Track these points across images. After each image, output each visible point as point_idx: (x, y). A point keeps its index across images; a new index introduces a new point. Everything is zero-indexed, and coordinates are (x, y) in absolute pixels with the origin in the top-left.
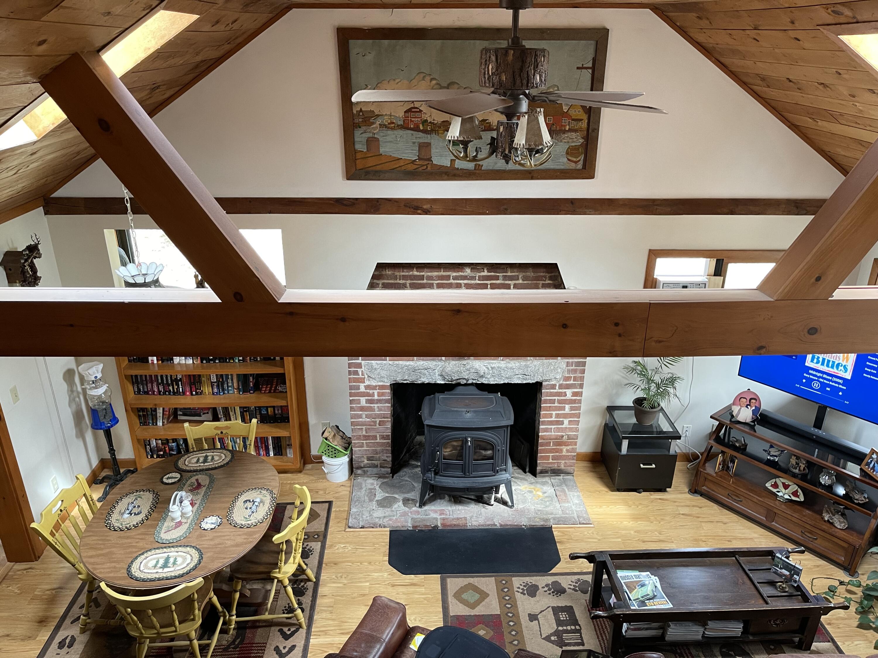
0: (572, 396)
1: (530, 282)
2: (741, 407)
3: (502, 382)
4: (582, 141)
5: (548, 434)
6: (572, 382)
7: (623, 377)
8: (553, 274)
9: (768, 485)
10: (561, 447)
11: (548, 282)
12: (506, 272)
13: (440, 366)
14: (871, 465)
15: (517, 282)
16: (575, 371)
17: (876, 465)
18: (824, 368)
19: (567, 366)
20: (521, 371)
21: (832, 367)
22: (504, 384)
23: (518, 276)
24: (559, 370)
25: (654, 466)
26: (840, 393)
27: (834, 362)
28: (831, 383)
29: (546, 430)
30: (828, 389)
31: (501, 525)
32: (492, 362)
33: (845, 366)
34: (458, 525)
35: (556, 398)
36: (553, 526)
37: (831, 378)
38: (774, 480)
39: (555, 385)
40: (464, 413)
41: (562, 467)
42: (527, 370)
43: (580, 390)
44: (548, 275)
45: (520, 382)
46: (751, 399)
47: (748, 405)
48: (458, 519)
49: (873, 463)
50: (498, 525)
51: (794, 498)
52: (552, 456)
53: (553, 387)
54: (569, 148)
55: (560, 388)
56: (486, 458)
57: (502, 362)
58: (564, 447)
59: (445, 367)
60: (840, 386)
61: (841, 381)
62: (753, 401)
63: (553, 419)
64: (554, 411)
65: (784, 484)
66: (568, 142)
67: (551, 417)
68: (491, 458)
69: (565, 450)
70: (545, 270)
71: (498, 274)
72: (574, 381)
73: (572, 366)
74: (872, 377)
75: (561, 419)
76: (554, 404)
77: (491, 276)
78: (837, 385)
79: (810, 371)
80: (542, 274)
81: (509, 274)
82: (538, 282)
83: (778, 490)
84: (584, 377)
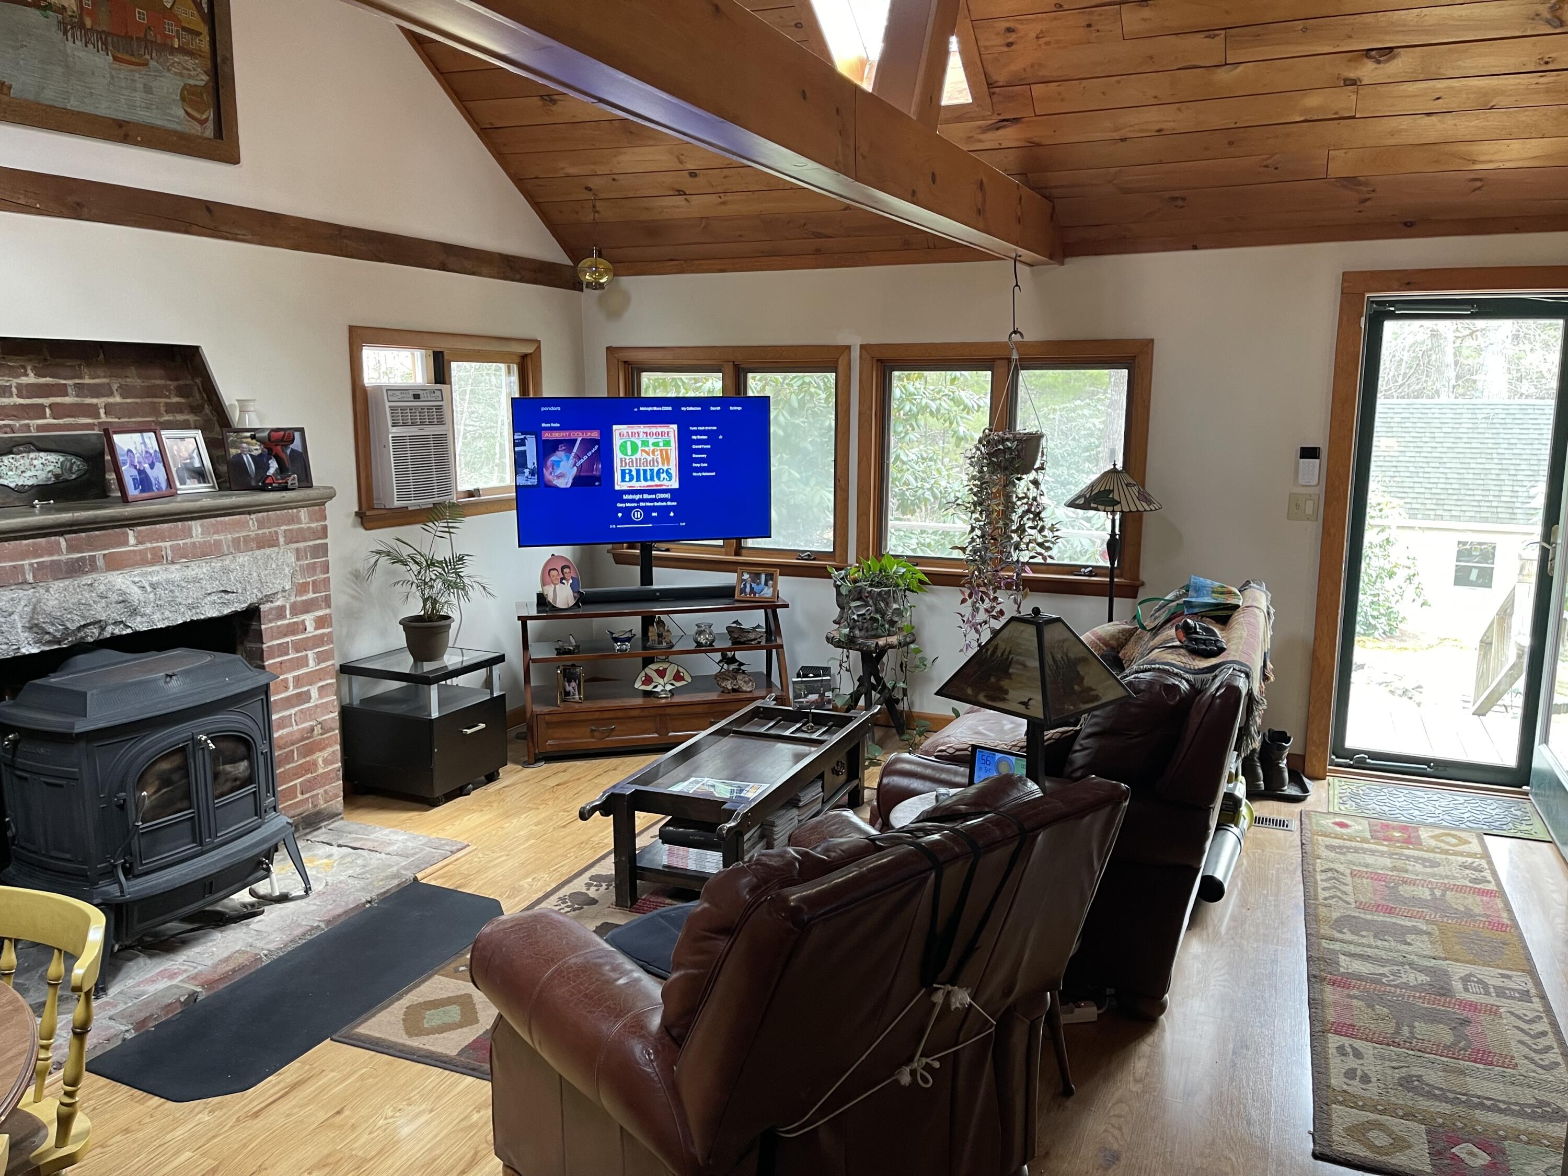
0: (316, 629)
1: (138, 400)
2: (555, 584)
3: (180, 622)
4: (205, 78)
5: (285, 731)
6: (311, 595)
7: (353, 597)
8: (181, 382)
9: (638, 685)
10: (314, 757)
11: (175, 400)
12: (81, 378)
13: (23, 603)
14: (748, 590)
15: (111, 400)
16: (312, 568)
17: (754, 585)
18: (642, 485)
19: (298, 559)
20: (217, 586)
21: (652, 479)
22: (185, 623)
23: (108, 384)
24: (287, 570)
25: (482, 726)
26: (672, 514)
27: (651, 470)
28: (656, 504)
29: (284, 723)
30: (654, 514)
31: (328, 922)
32: (150, 569)
33: (667, 470)
34: (242, 967)
35: (288, 639)
36: (419, 876)
37: (653, 496)
38: (643, 674)
39: (283, 608)
40: (162, 683)
41: (322, 805)
42: (229, 580)
43: (327, 611)
44: (173, 385)
45: (215, 614)
46: (563, 568)
47: (562, 579)
48: (227, 960)
49: (748, 586)
50: (322, 925)
51: (678, 684)
52: (301, 783)
53: (280, 613)
54: (184, 88)
55: (293, 614)
56: (238, 783)
57: (173, 568)
58: (318, 754)
59: (39, 601)
60: (669, 503)
61: (668, 496)
62: (566, 570)
63: (291, 691)
64: (290, 671)
65: (657, 671)
66: (181, 75)
67: (287, 688)
68: (250, 780)
69: (320, 761)
70: (163, 372)
71: (63, 382)
72: (314, 593)
73: (307, 558)
74: (704, 474)
75: (305, 689)
76: (288, 654)
77: (47, 385)
78: (664, 504)
79: (625, 497)
80: (159, 382)
81: (87, 381)
82: (155, 400)
83: (654, 684)
84: (329, 578)
